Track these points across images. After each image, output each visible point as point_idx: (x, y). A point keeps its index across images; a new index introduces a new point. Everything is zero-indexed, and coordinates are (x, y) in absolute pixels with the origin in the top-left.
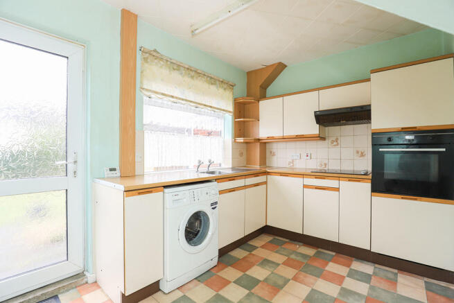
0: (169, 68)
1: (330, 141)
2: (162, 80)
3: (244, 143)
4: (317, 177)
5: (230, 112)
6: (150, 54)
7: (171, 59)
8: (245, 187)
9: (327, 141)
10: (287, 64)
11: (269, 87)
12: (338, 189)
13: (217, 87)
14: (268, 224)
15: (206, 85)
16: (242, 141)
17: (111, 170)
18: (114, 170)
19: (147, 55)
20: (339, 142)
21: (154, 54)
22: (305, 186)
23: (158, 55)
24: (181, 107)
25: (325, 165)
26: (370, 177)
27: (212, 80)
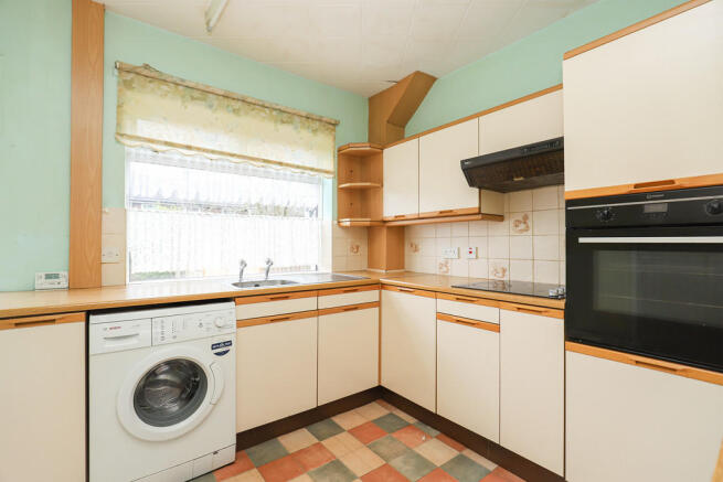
0: (183, 97)
1: (512, 221)
2: (165, 119)
3: (351, 227)
4: (460, 298)
5: (327, 172)
6: (138, 74)
7: (183, 80)
8: (318, 312)
9: (505, 223)
10: (436, 76)
11: (409, 123)
12: (496, 328)
13: (296, 128)
14: (383, 384)
15: (270, 126)
16: (348, 224)
17: (48, 276)
18: (57, 276)
19: (132, 75)
20: (530, 223)
21: (145, 72)
22: (441, 316)
23: (152, 74)
24: (224, 167)
25: (504, 271)
26: (562, 304)
27: (284, 115)
